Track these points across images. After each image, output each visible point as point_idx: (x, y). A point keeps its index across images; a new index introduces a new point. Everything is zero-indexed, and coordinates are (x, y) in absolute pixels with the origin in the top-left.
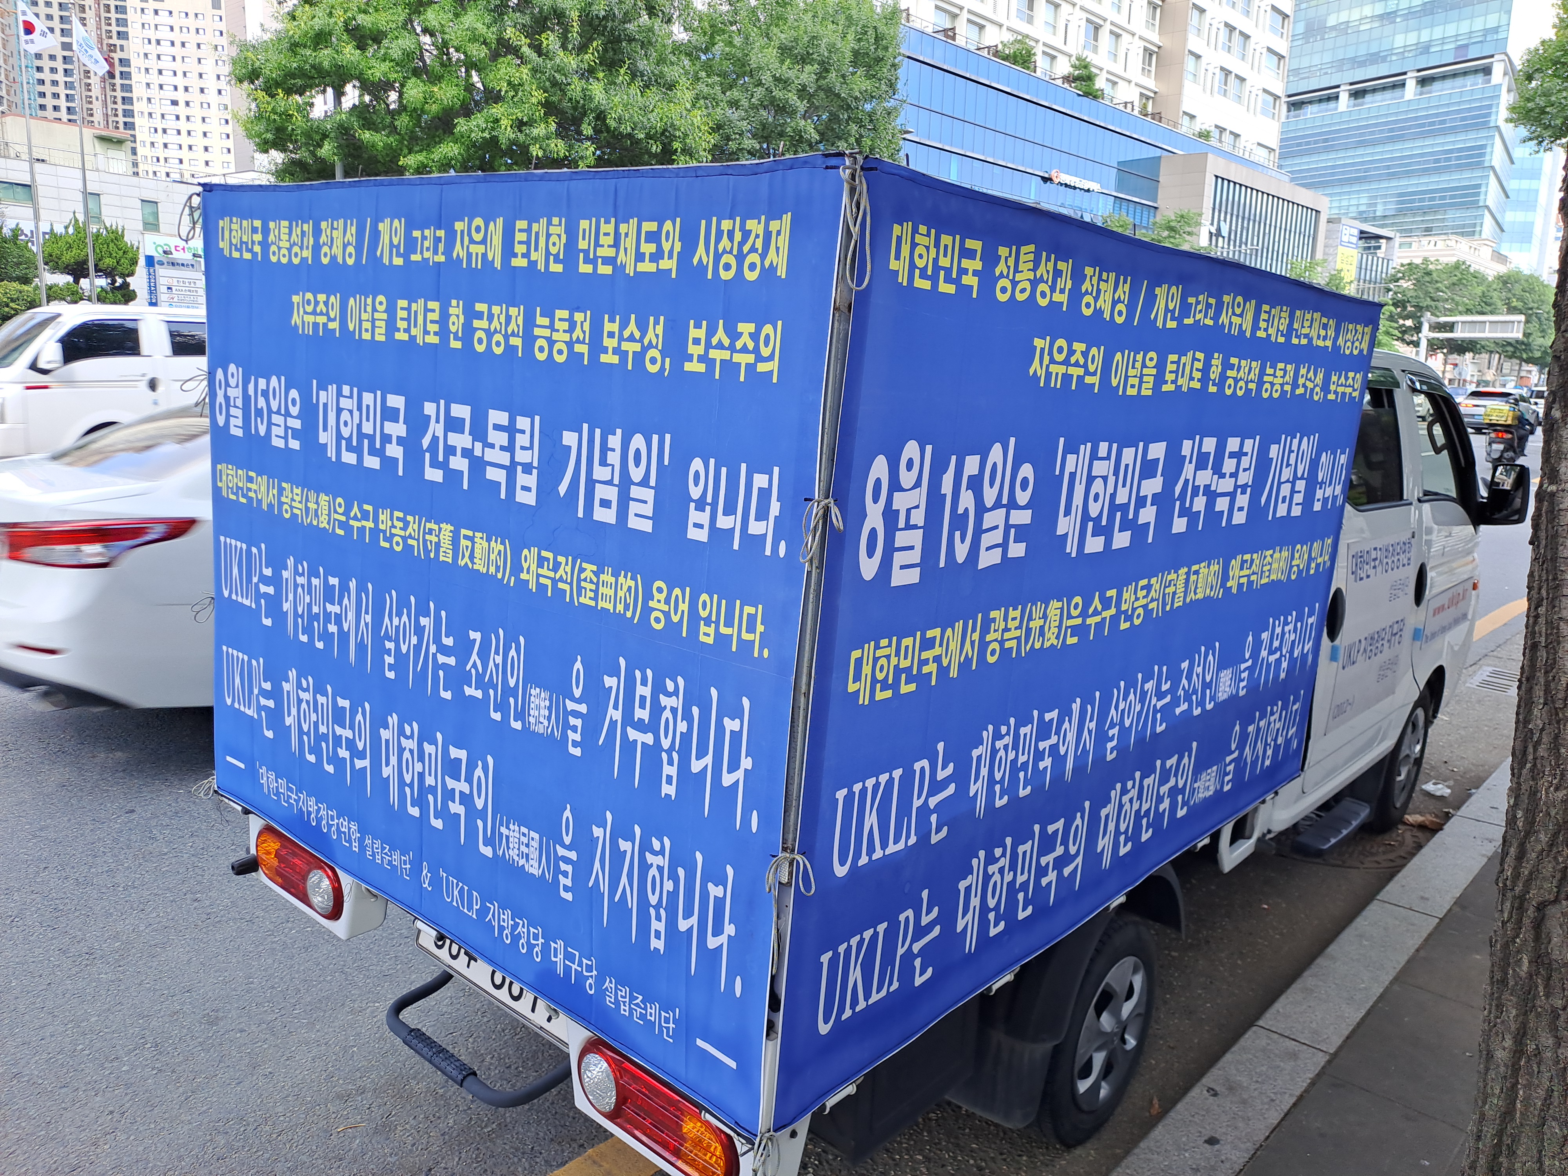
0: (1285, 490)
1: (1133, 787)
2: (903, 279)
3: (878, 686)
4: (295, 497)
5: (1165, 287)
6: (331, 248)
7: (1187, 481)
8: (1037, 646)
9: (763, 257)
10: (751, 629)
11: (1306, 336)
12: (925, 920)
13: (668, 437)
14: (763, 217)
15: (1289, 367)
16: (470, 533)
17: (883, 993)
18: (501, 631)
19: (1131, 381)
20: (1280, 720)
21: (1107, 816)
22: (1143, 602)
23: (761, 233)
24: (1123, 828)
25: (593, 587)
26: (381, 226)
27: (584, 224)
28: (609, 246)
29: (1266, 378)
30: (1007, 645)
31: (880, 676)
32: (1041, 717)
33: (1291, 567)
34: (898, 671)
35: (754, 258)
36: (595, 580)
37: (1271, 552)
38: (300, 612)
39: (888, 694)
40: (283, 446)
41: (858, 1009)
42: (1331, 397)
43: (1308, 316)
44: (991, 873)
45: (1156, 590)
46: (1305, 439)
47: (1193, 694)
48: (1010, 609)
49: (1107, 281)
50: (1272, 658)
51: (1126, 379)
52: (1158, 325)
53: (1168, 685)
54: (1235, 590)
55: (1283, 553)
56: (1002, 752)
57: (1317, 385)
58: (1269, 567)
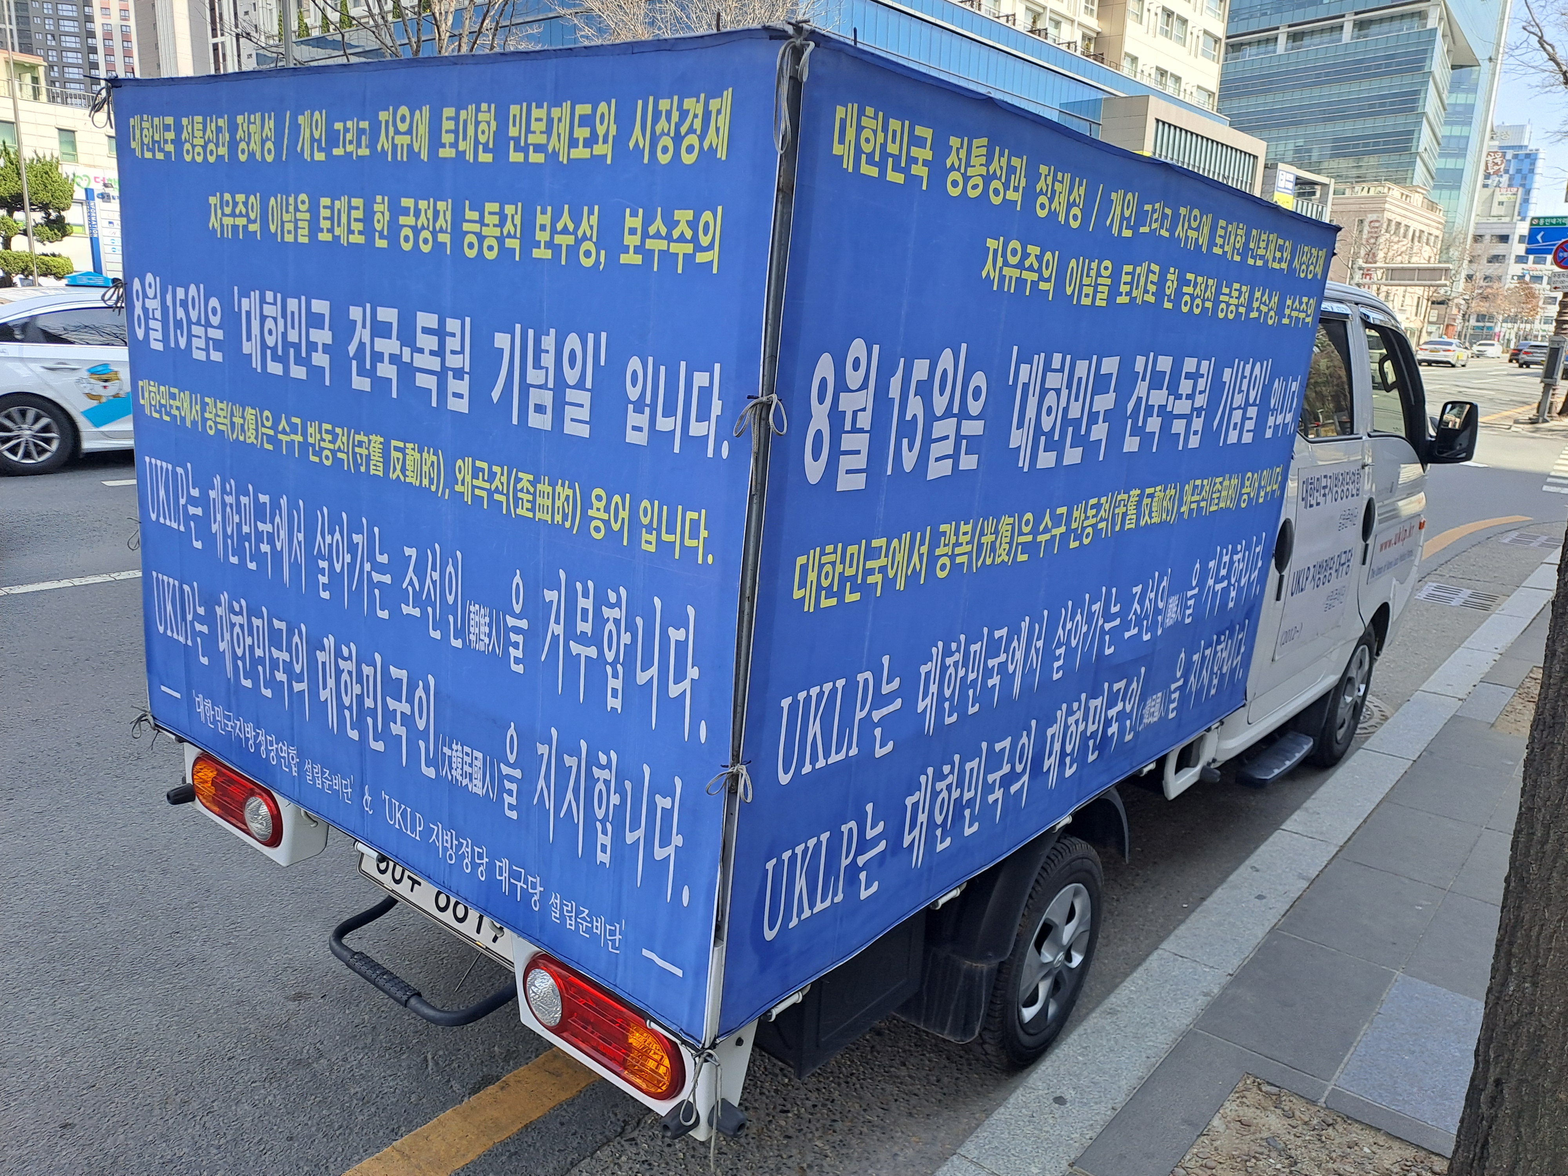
0: (1237, 416)
1: (1079, 708)
2: (848, 165)
3: (823, 592)
4: (220, 412)
5: (1121, 192)
6: (248, 144)
7: (1139, 399)
8: (989, 562)
9: (702, 138)
10: (695, 535)
11: (1262, 257)
12: (869, 834)
13: (604, 335)
14: (702, 96)
15: (1244, 288)
16: (401, 444)
17: (828, 904)
18: (437, 546)
19: (1086, 290)
22: (1093, 521)
23: (700, 112)
25: (530, 498)
26: (301, 119)
27: (514, 109)
28: (541, 132)
29: (1222, 298)
30: (959, 560)
31: (825, 583)
32: (990, 635)
33: (1241, 495)
34: (843, 579)
35: (692, 139)
36: (532, 490)
38: (229, 533)
39: (833, 602)
40: (204, 359)
41: (803, 917)
42: (1285, 321)
44: (938, 790)
45: (1105, 511)
46: (1258, 364)
47: (1145, 618)
48: (962, 523)
49: (1062, 182)
50: (1218, 587)
51: (1081, 287)
52: (1113, 232)
53: (1118, 608)
54: (1186, 516)
55: (1232, 480)
56: (952, 669)
57: (1271, 309)
58: (1219, 495)
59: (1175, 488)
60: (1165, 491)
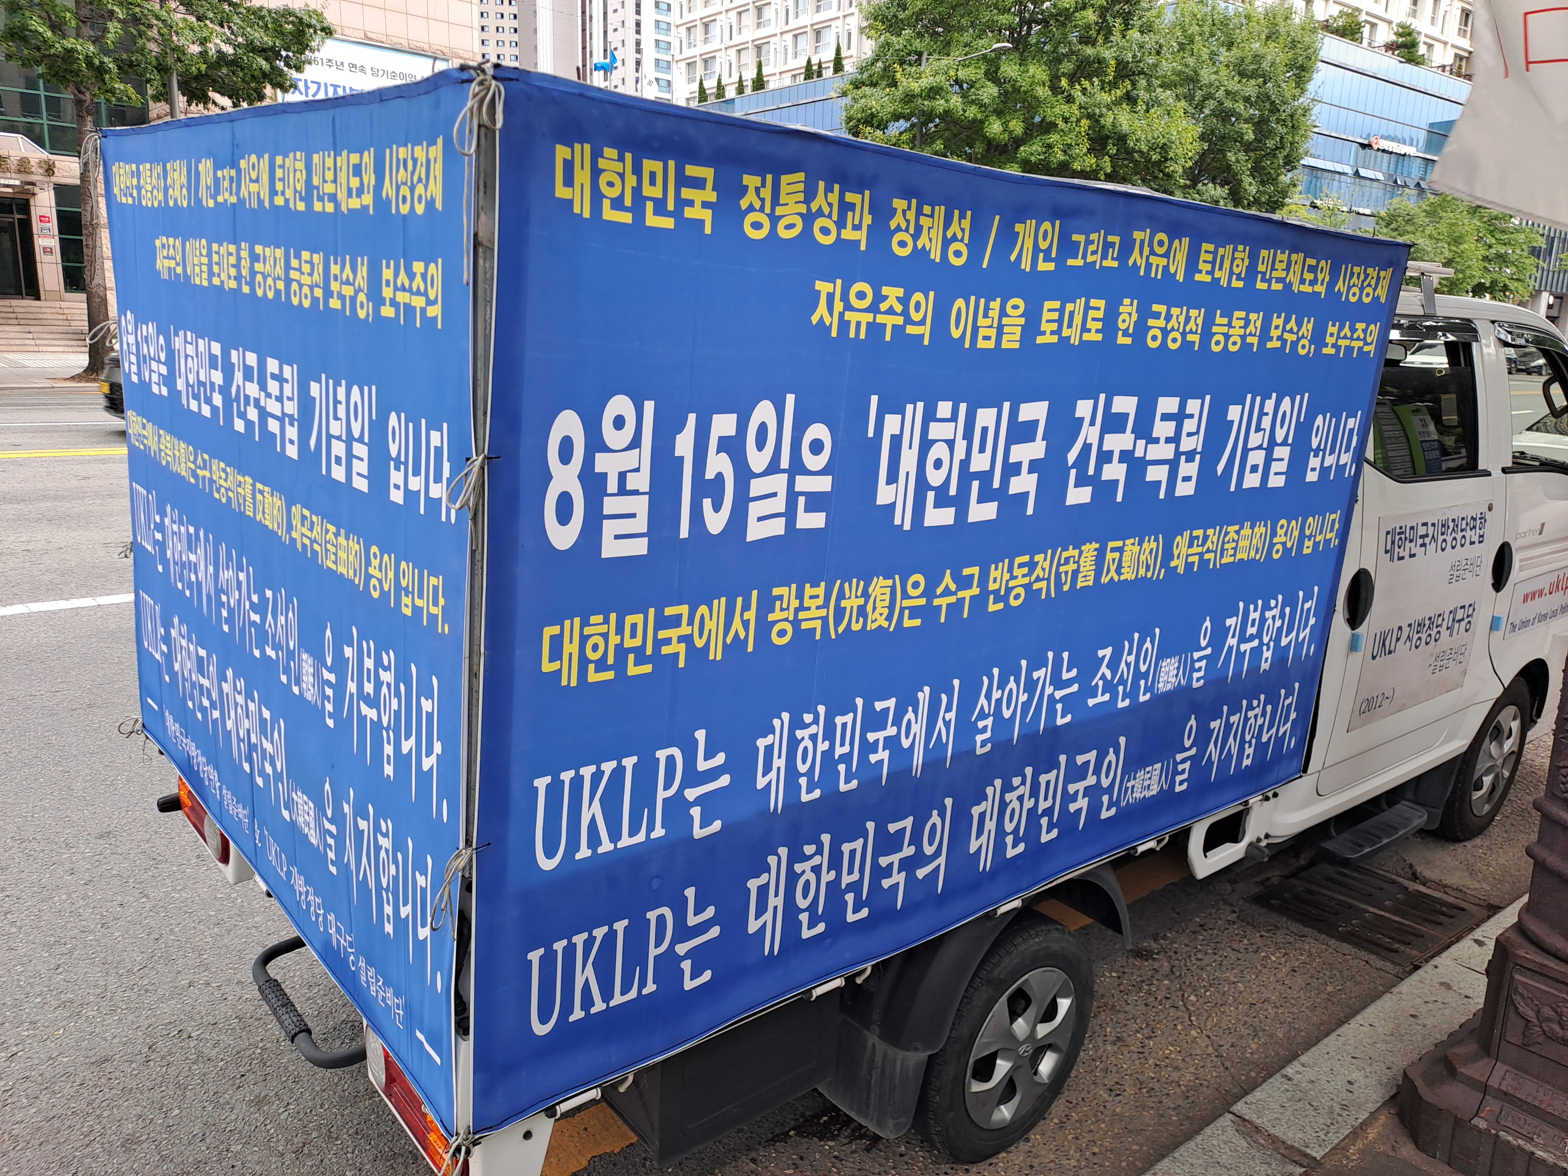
0: (1257, 458)
1: (1023, 783)
2: (583, 210)
3: (592, 666)
5: (1031, 223)
6: (173, 190)
7: (1087, 447)
8: (857, 627)
9: (426, 187)
10: (436, 602)
11: (1279, 280)
12: (692, 920)
13: (374, 388)
14: (428, 142)
15: (1253, 316)
17: (633, 994)
18: (283, 590)
19: (984, 332)
20: (1264, 714)
21: (982, 816)
22: (1026, 580)
23: (424, 161)
24: (1009, 827)
25: (334, 550)
26: (200, 167)
27: (316, 159)
28: (331, 182)
29: (1215, 329)
30: (806, 625)
31: (593, 656)
32: (868, 707)
33: (1272, 545)
34: (621, 652)
37: (1237, 527)
38: (176, 560)
39: (610, 675)
40: (158, 393)
41: (593, 1011)
42: (1328, 351)
43: (1280, 256)
44: (799, 872)
45: (1044, 570)
46: (1287, 401)
47: (1119, 684)
48: (808, 586)
49: (932, 216)
50: (1245, 647)
51: (975, 329)
52: (1023, 267)
53: (1074, 672)
54: (1181, 570)
55: (1256, 529)
56: (807, 743)
57: (1303, 337)
58: (1234, 545)
59: (1157, 540)
60: (1140, 544)
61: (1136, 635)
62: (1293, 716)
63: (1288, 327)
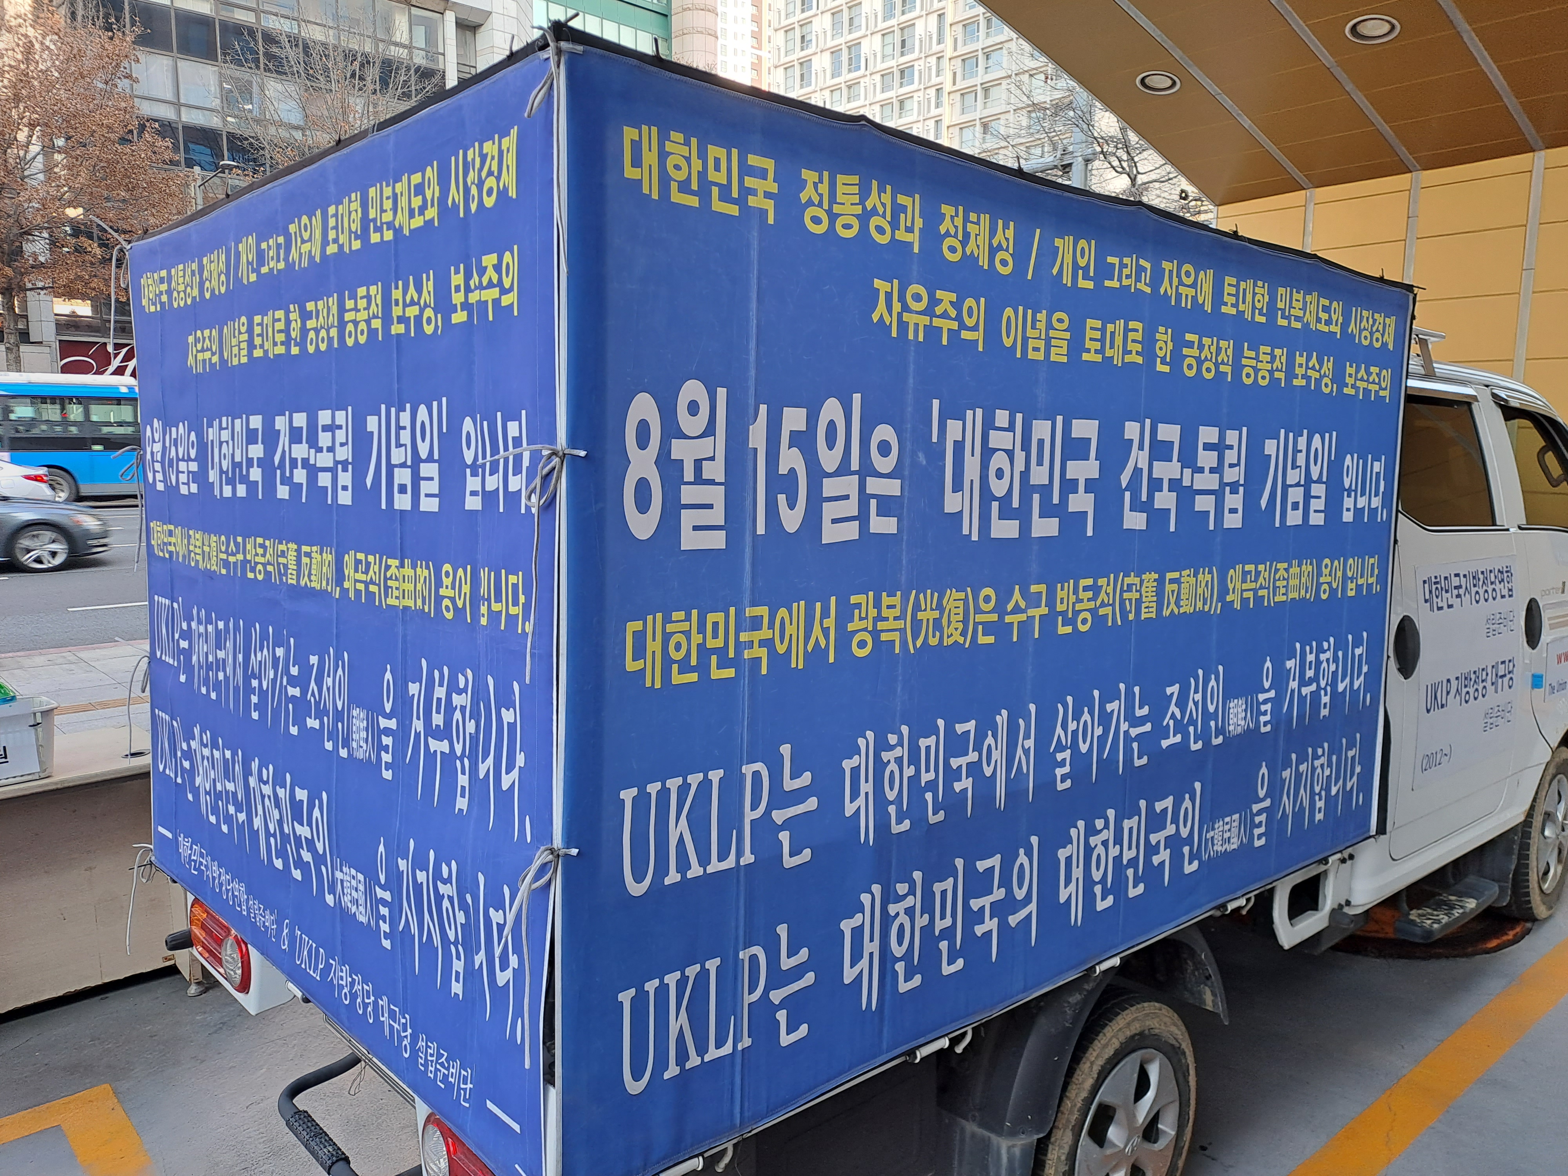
0: (1296, 495)
1: (1106, 826)
2: (652, 191)
3: (675, 667)
5: (1070, 239)
6: (210, 282)
7: (1138, 471)
8: (933, 642)
9: (498, 179)
10: (515, 601)
11: (1297, 319)
13: (443, 401)
14: (496, 137)
15: (1278, 352)
16: (310, 549)
17: (727, 1049)
18: (332, 651)
19: (1033, 343)
20: (1330, 765)
21: (1070, 860)
22: (1092, 605)
23: (495, 153)
25: (398, 584)
26: (240, 247)
27: (372, 192)
28: (390, 210)
30: (885, 637)
31: (676, 655)
32: (950, 729)
33: (1319, 585)
34: (704, 652)
35: (491, 182)
36: (398, 576)
38: (202, 664)
39: (693, 677)
40: (187, 493)
41: (688, 1065)
42: (1348, 391)
43: (1296, 294)
44: (892, 913)
45: (1108, 594)
46: (1317, 439)
47: (1189, 724)
48: (884, 595)
49: (978, 223)
50: (1305, 691)
51: (1025, 340)
52: (1065, 282)
53: (1145, 710)
54: (1237, 606)
55: (1304, 567)
56: (893, 766)
57: (1325, 375)
58: (1285, 583)
59: (1211, 572)
60: (1196, 575)
61: (1200, 672)
62: (1358, 769)
63: (1311, 365)
